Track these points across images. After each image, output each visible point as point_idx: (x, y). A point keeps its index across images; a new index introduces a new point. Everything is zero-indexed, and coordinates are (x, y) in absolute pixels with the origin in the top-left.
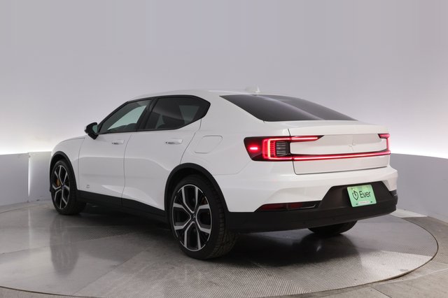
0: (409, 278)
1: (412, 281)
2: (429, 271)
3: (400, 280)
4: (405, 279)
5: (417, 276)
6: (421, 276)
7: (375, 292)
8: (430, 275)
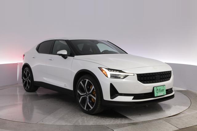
0: (179, 116)
1: (180, 117)
2: (188, 113)
3: (175, 117)
4: (177, 116)
5: (182, 115)
6: (184, 115)
7: (164, 122)
8: (188, 115)
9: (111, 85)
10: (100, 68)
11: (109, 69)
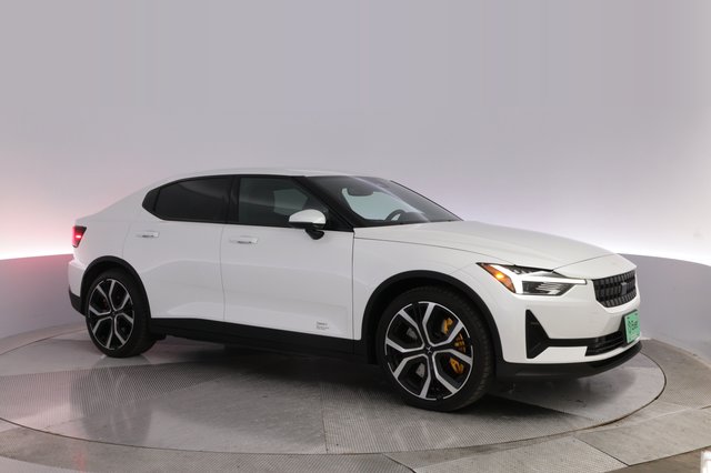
7: (578, 443)
9: (530, 316)
10: (485, 266)
11: (513, 268)
